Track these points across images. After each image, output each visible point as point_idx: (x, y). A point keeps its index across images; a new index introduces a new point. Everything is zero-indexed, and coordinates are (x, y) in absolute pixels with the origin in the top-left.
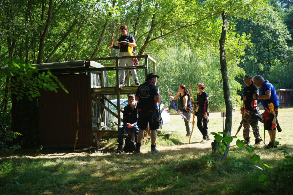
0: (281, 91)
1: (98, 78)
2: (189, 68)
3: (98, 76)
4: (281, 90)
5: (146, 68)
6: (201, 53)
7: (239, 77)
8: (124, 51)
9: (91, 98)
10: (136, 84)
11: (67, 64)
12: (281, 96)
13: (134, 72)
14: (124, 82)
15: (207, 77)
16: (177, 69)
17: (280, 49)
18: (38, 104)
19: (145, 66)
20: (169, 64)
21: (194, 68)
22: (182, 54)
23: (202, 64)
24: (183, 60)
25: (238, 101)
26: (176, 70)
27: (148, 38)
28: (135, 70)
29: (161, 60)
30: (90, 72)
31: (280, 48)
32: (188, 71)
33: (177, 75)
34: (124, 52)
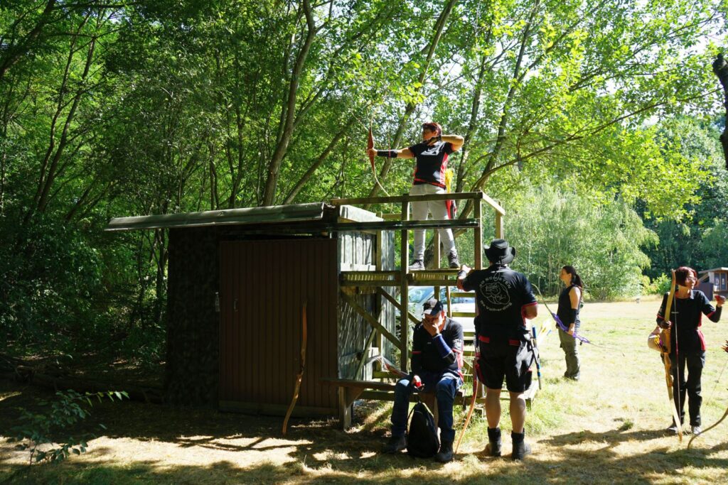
0: (722, 271)
1: (368, 245)
2: (560, 228)
3: (369, 241)
4: (723, 269)
5: (477, 224)
6: (599, 198)
7: (648, 246)
8: (426, 183)
9: (338, 295)
10: (450, 264)
11: (280, 211)
12: (723, 280)
13: (447, 234)
14: (422, 258)
15: (591, 245)
16: (540, 229)
17: (720, 200)
18: (217, 303)
19: (474, 221)
20: (528, 222)
21: (569, 229)
22: (549, 205)
23: (582, 223)
24: (550, 214)
25: (645, 284)
26: (539, 232)
27: (490, 164)
28: (449, 231)
29: (516, 212)
30: (339, 232)
31: (720, 198)
32: (559, 235)
33: (540, 238)
34: (425, 185)
